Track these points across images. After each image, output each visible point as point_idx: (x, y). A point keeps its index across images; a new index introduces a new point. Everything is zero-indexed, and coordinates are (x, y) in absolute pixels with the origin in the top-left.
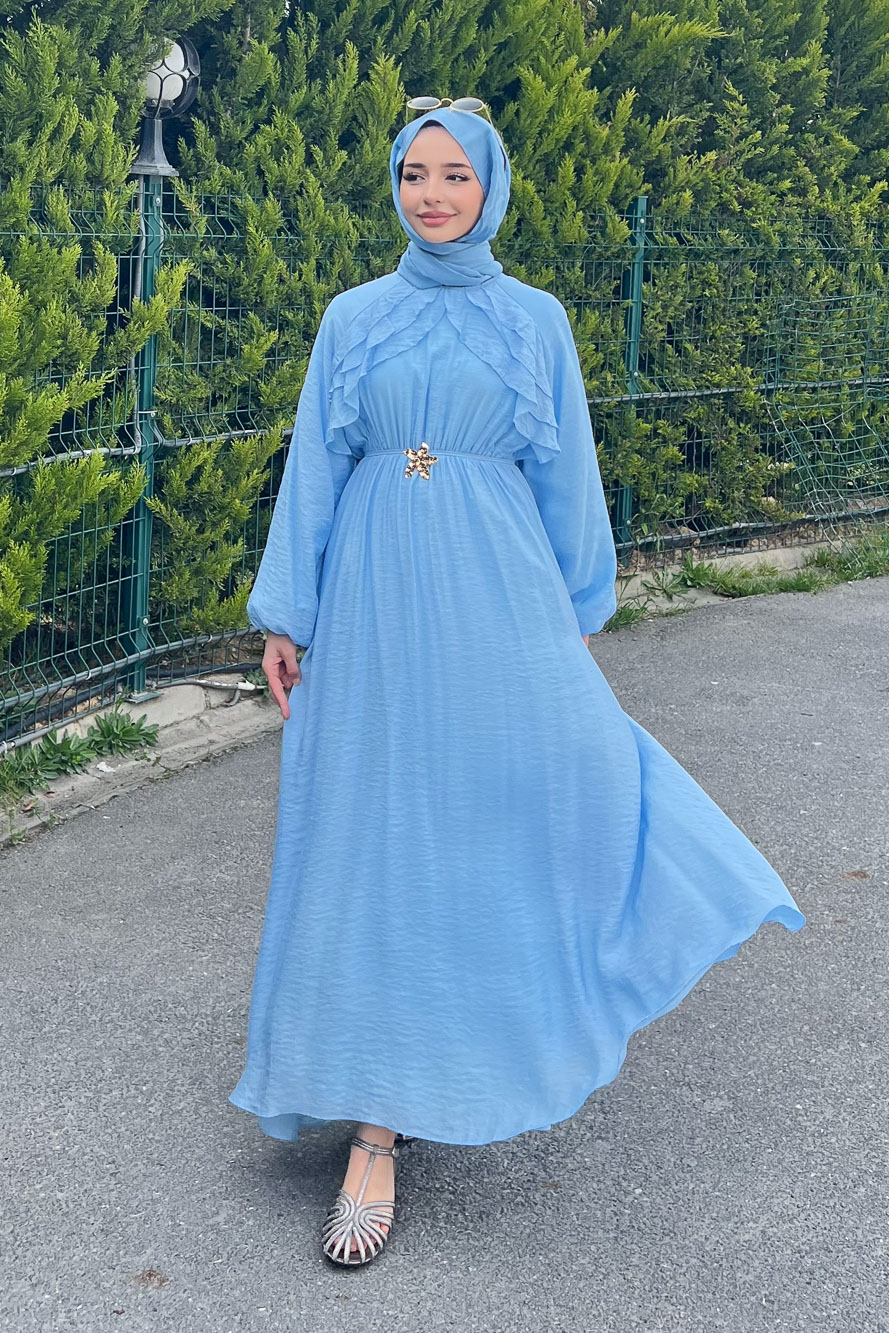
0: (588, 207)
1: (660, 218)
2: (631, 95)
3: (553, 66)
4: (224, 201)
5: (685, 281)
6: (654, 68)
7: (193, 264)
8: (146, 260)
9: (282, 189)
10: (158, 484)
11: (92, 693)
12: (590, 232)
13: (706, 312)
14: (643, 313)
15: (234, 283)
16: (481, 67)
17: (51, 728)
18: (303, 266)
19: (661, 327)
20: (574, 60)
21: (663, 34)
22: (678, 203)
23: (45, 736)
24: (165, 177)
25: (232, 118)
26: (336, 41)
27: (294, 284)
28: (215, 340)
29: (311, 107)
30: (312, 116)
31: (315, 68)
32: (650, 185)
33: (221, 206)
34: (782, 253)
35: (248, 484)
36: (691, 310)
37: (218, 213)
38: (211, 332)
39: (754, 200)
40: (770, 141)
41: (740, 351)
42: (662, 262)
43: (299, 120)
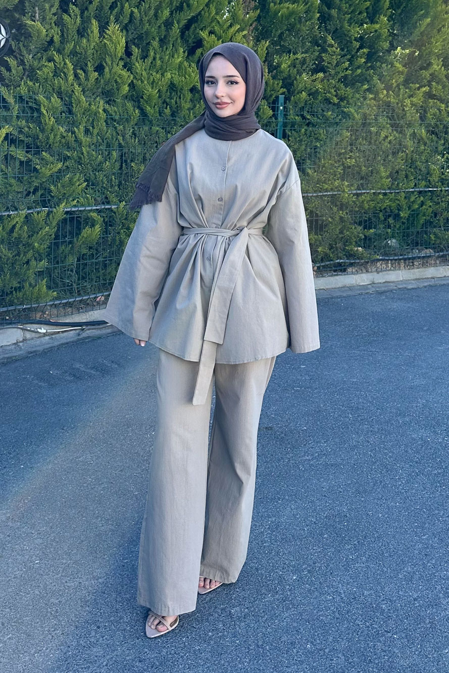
1: (291, 107)
4: (30, 98)
7: (12, 128)
9: (61, 93)
13: (320, 154)
15: (35, 137)
22: (299, 99)
25: (33, 57)
28: (26, 165)
29: (76, 52)
30: (77, 56)
31: (82, 32)
32: (285, 90)
33: (29, 100)
34: (364, 124)
35: (42, 234)
36: (311, 153)
37: (27, 103)
38: (23, 161)
39: (345, 97)
40: (355, 67)
41: (340, 174)
42: (293, 128)
43: (71, 58)
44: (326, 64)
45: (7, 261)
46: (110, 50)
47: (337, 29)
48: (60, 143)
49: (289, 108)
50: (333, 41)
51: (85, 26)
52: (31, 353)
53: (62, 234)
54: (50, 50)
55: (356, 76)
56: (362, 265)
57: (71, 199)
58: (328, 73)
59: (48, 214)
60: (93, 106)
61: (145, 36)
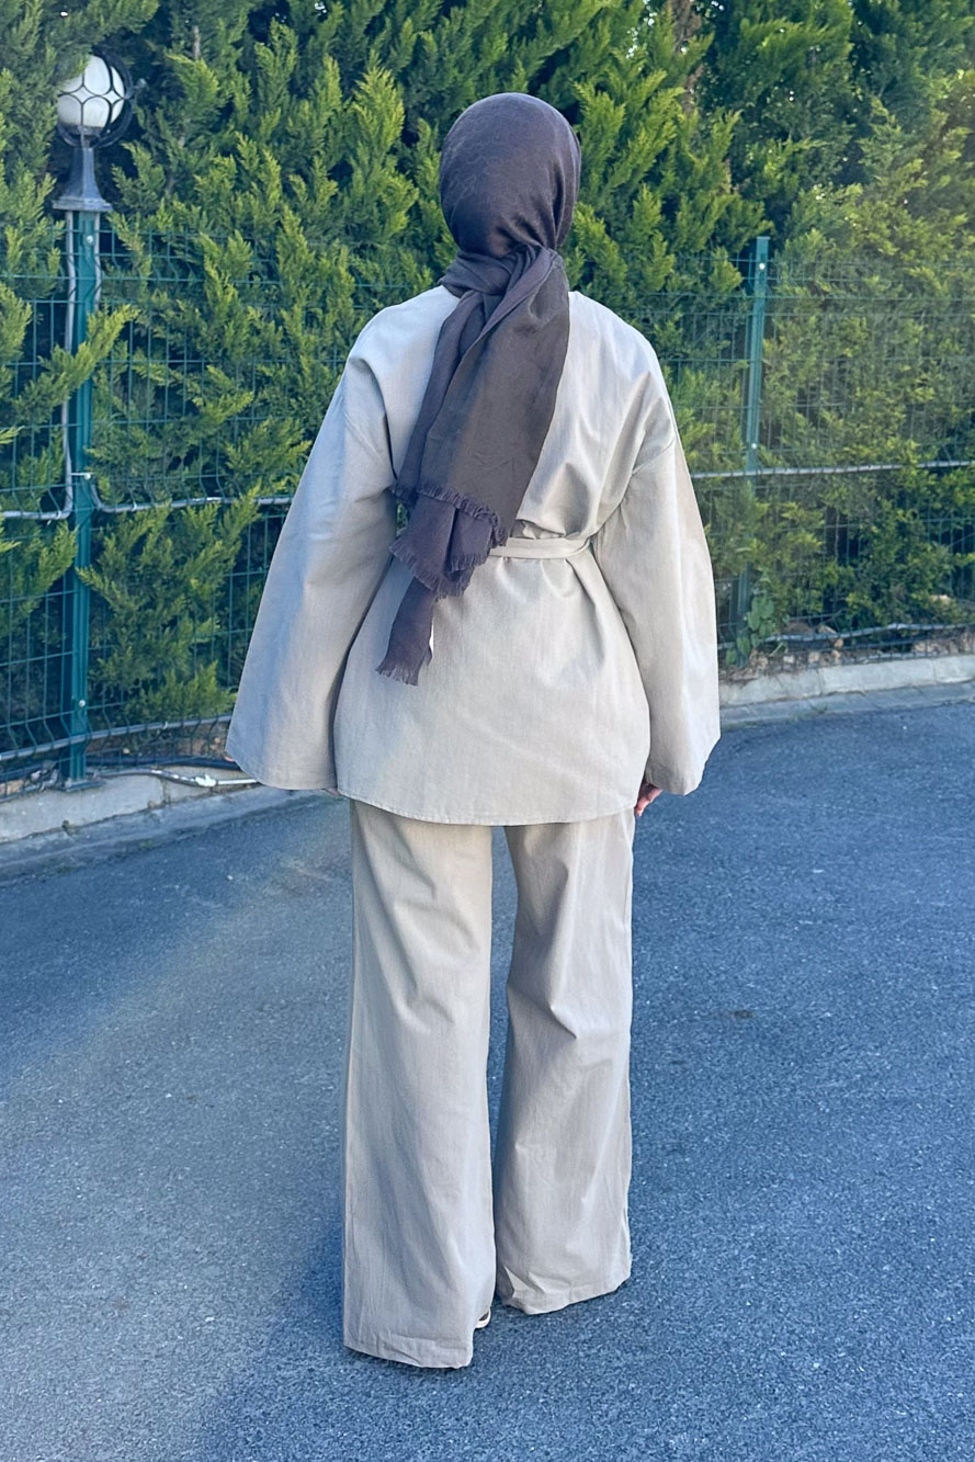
1: (785, 263)
4: (179, 240)
7: (138, 311)
8: (76, 305)
13: (851, 375)
14: (764, 375)
15: (191, 333)
19: (788, 393)
22: (803, 246)
24: (102, 215)
28: (169, 396)
29: (286, 133)
30: (288, 142)
31: (300, 87)
32: (771, 224)
33: (175, 245)
34: (956, 306)
35: (206, 557)
36: (831, 372)
37: (173, 253)
38: (164, 387)
39: (912, 242)
40: (937, 170)
41: (899, 421)
42: (790, 314)
43: (274, 147)
44: (868, 163)
45: (126, 619)
46: (367, 127)
47: (894, 81)
48: (249, 345)
49: (781, 267)
50: (885, 110)
51: (307, 73)
52: (183, 832)
53: (252, 560)
54: (227, 128)
55: (938, 192)
56: (949, 636)
57: (272, 477)
58: (873, 185)
59: (221, 512)
60: (324, 260)
61: (448, 97)
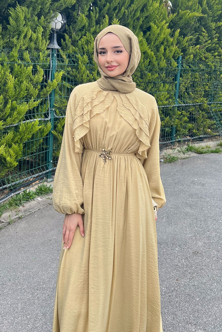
0: (167, 58)
1: (185, 62)
2: (179, 30)
3: (159, 23)
4: (73, 55)
5: (190, 77)
6: (185, 24)
7: (64, 72)
8: (52, 70)
9: (88, 53)
10: (55, 127)
11: (37, 180)
12: (167, 65)
13: (195, 85)
14: (180, 85)
15: (75, 76)
16: (141, 22)
17: (25, 189)
18: (94, 72)
19: (184, 88)
20: (164, 21)
21: (187, 15)
22: (189, 58)
23: (24, 191)
24: (57, 49)
25: (76, 34)
26: (103, 15)
27: (91, 77)
29: (96, 32)
31: (98, 22)
32: (182, 53)
37: (71, 58)
38: (69, 89)
39: (208, 57)
40: (213, 43)
42: (185, 72)
43: (93, 35)
44: (201, 41)
47: (206, 24)
48: (87, 79)
50: (204, 30)
55: (213, 47)
